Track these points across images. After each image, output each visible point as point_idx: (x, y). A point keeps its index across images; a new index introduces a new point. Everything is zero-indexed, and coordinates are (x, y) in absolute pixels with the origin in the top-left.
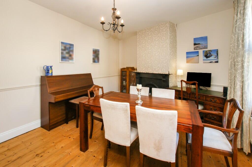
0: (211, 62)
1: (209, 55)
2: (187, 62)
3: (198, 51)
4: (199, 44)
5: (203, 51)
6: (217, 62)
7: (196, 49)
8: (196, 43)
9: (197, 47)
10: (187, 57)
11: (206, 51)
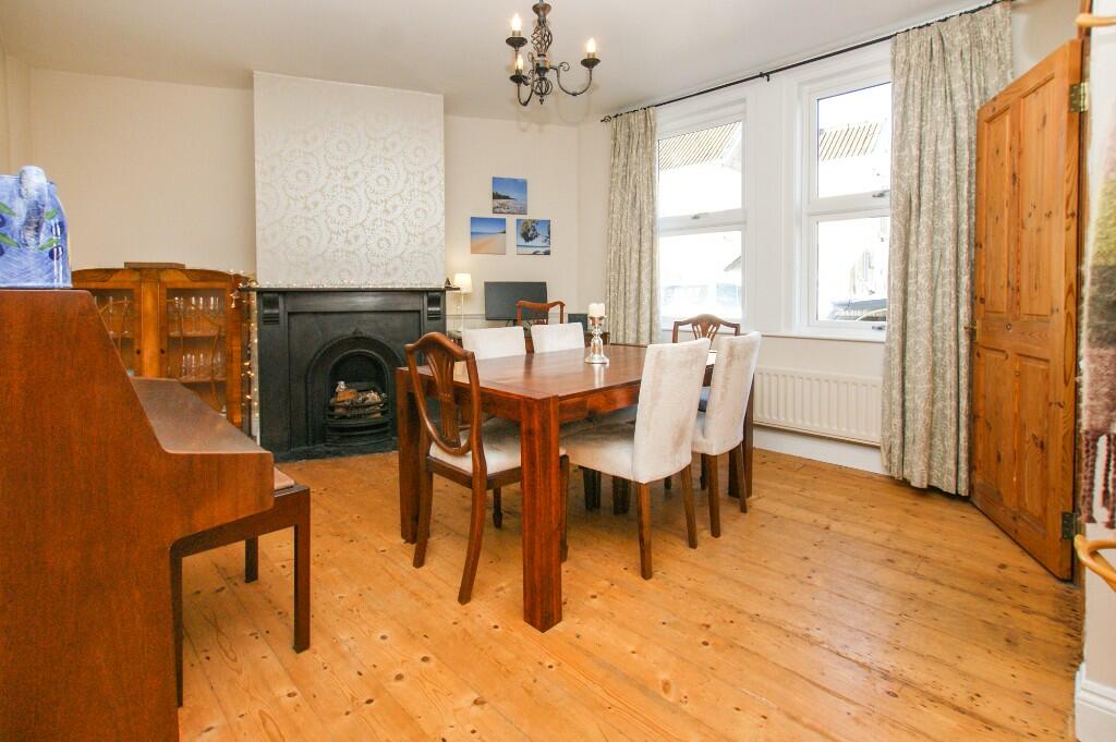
0: (535, 253)
1: (531, 232)
2: (474, 250)
3: (504, 220)
4: (507, 198)
5: (518, 220)
6: (547, 253)
7: (497, 210)
8: (499, 193)
9: (502, 205)
10: (472, 233)
11: (526, 222)
